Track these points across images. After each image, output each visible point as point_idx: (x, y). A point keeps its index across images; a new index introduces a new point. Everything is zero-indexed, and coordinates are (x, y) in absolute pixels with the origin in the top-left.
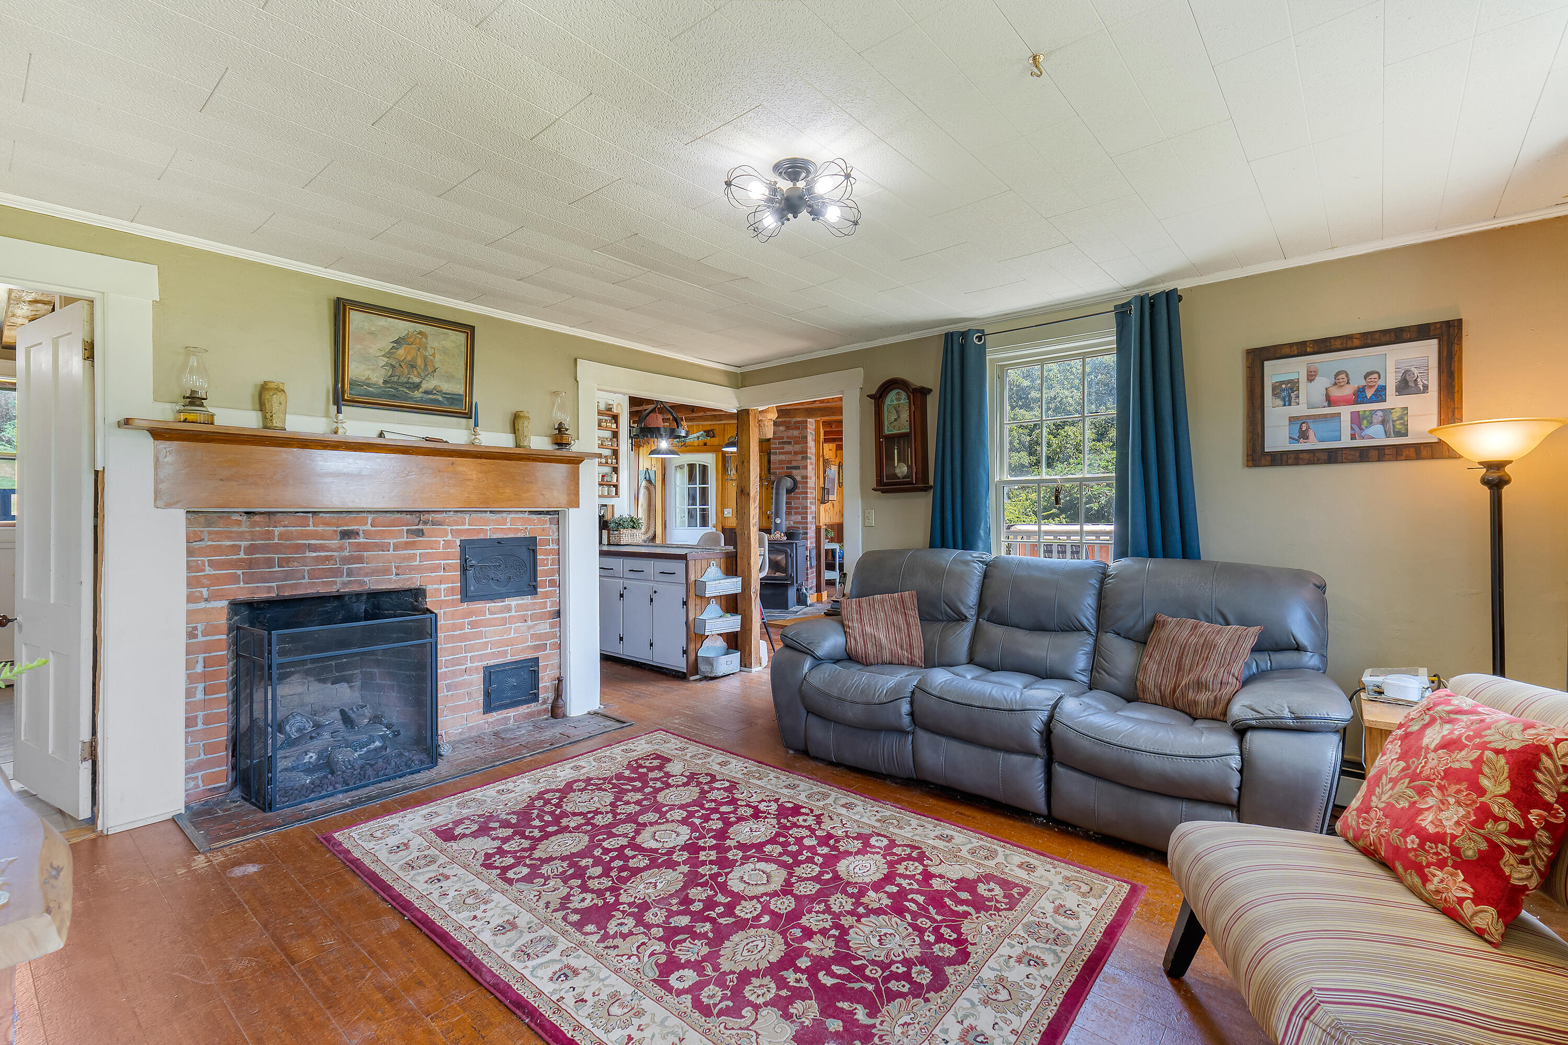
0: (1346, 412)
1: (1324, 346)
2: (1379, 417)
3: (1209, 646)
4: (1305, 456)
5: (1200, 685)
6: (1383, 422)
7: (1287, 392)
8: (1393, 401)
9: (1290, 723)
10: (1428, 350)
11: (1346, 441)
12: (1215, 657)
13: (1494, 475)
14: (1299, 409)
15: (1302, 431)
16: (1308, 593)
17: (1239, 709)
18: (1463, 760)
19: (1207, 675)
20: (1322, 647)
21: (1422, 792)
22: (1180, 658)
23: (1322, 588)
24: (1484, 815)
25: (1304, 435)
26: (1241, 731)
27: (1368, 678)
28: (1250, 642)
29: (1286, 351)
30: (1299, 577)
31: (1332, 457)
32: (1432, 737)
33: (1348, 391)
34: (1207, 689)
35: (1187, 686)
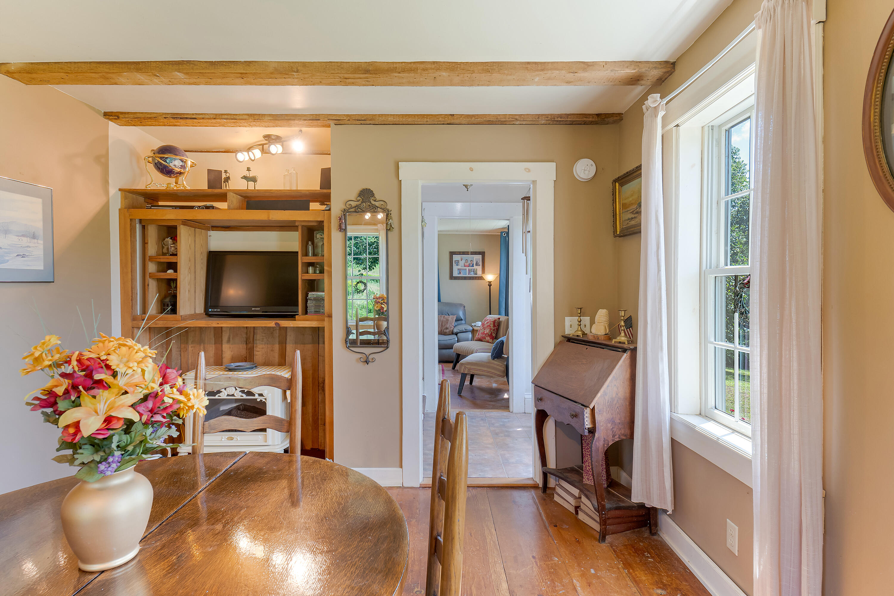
0: (467, 268)
1: (464, 253)
2: (473, 270)
3: (448, 320)
4: (460, 278)
5: (447, 328)
6: (473, 271)
7: (457, 262)
8: (475, 267)
9: (464, 331)
10: (480, 257)
11: (467, 275)
12: (449, 322)
13: (490, 284)
14: (459, 267)
15: (460, 271)
16: (462, 308)
17: (455, 331)
18: (489, 324)
19: (448, 326)
20: (465, 319)
21: (485, 329)
22: (442, 324)
23: (464, 307)
24: (491, 329)
25: (460, 273)
26: (456, 334)
27: (473, 324)
28: (455, 319)
29: (457, 253)
30: (461, 305)
31: (465, 278)
32: (486, 323)
33: (467, 264)
34: (448, 329)
35: (444, 329)
